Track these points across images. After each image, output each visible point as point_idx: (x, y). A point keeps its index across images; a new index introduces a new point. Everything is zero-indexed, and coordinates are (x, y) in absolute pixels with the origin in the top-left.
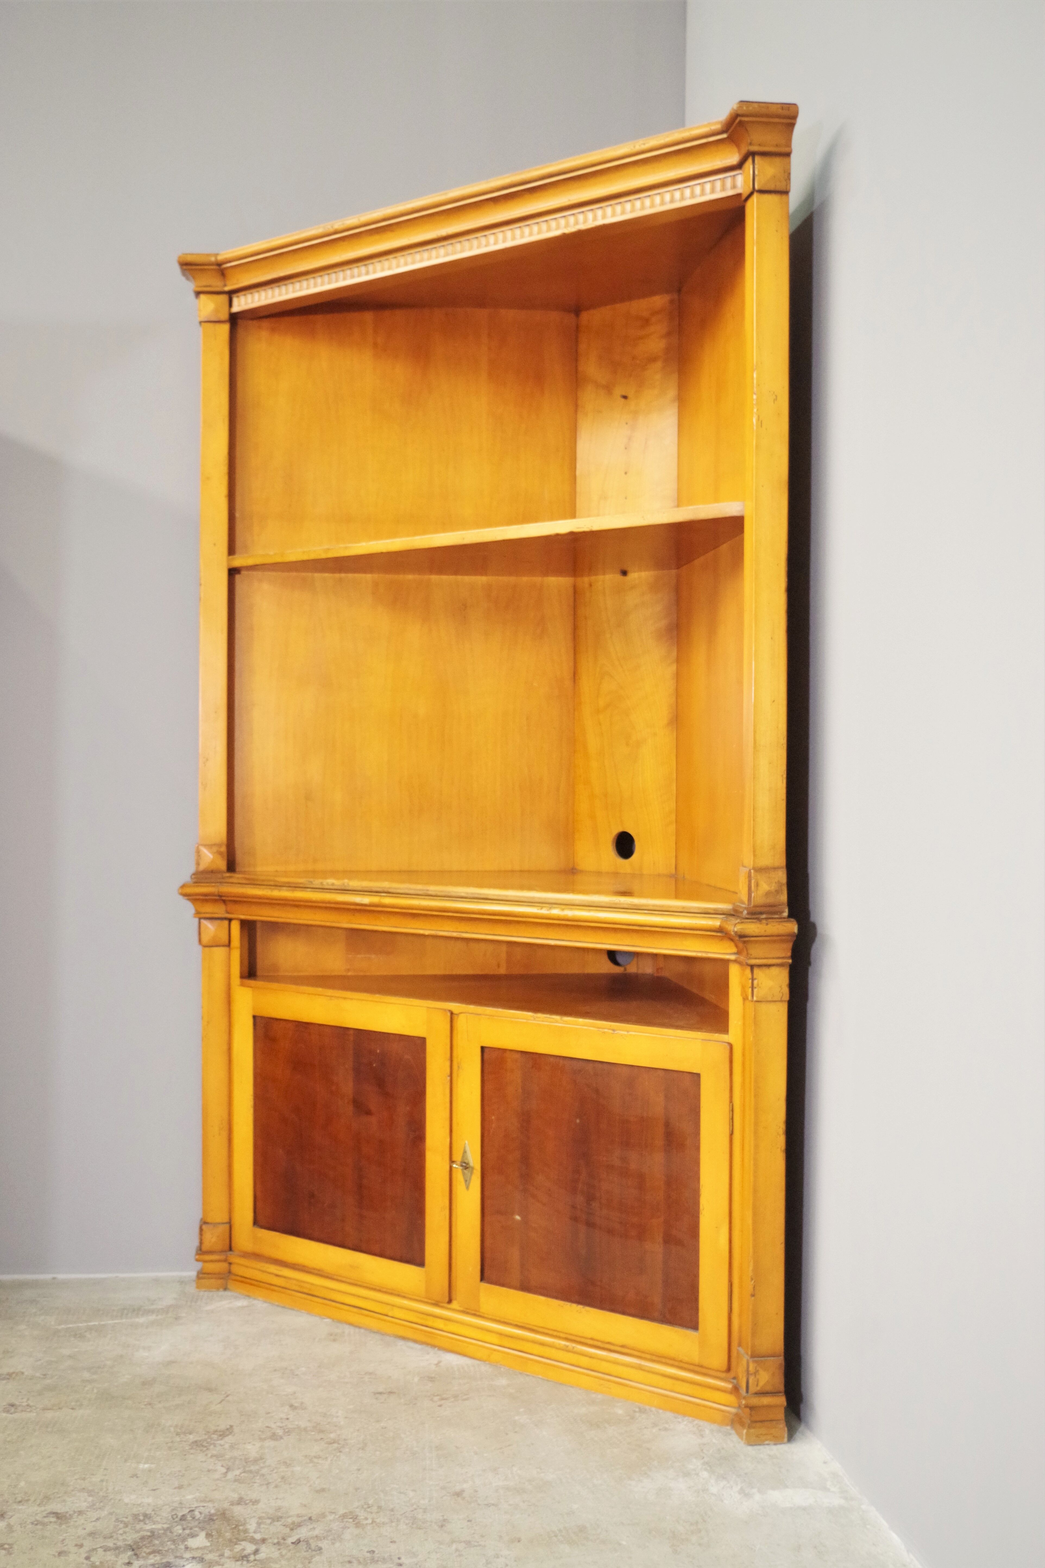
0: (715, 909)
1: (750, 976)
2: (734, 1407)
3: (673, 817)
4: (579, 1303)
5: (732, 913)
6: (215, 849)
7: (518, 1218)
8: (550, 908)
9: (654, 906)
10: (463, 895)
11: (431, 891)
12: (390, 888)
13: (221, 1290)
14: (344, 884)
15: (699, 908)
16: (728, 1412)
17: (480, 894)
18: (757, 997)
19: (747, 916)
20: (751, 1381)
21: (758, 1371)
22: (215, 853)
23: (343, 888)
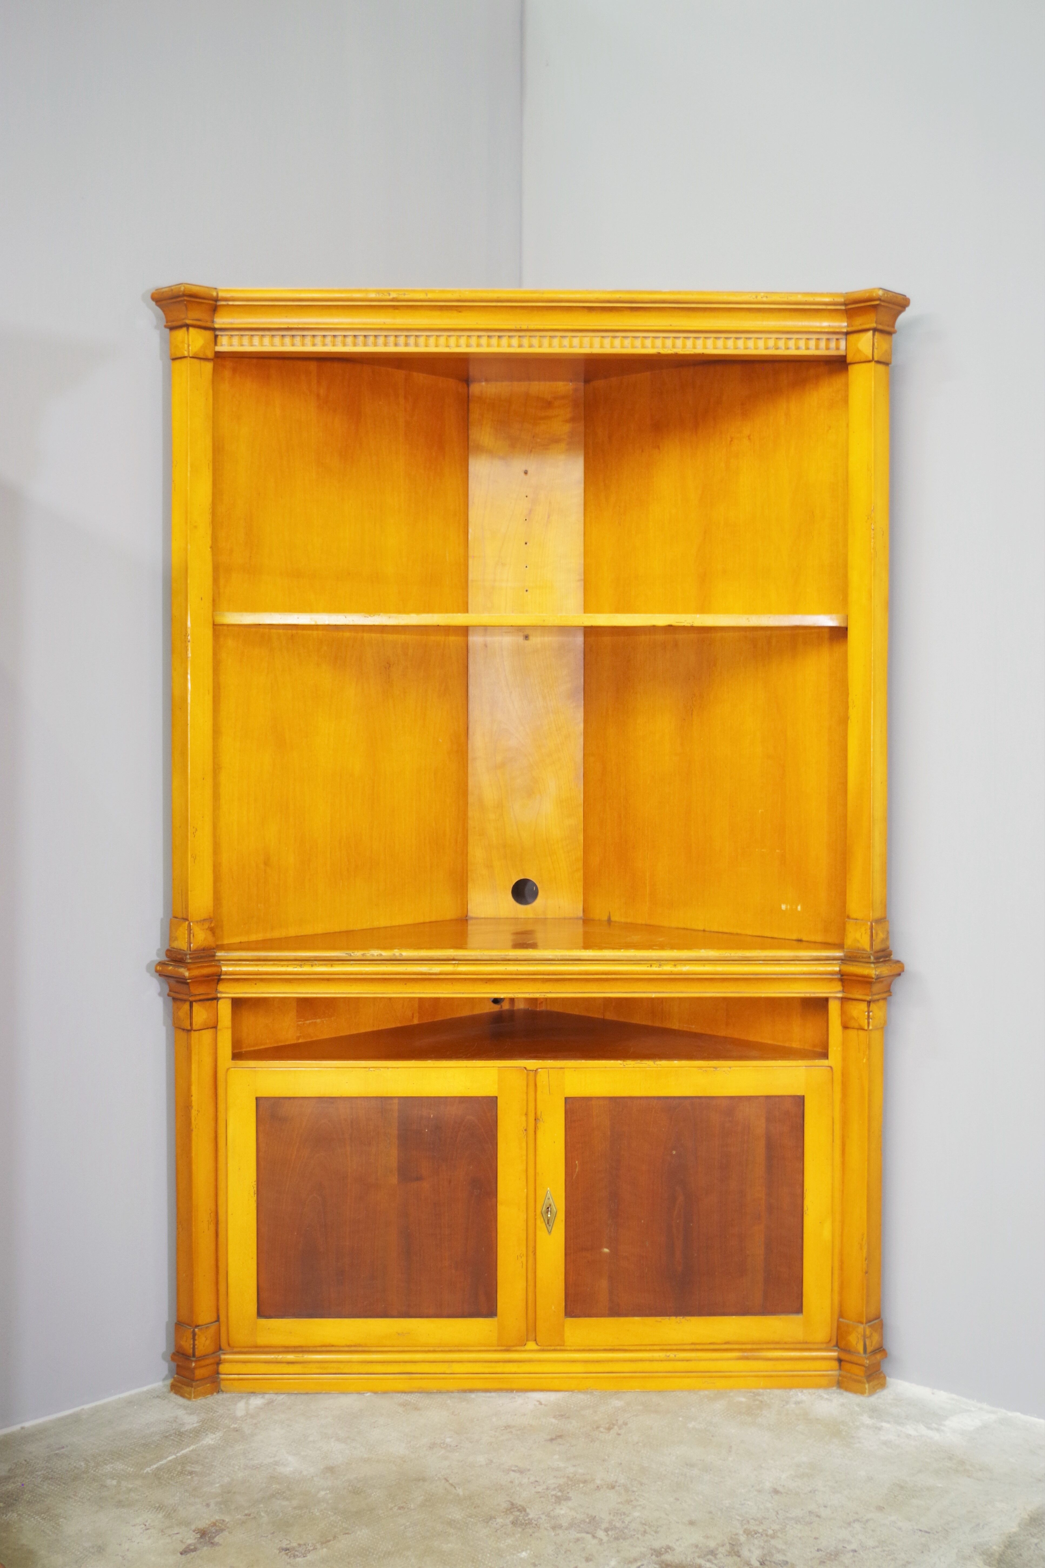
0: (826, 956)
1: (866, 1009)
2: (835, 1370)
3: (580, 864)
4: (676, 1314)
5: (843, 958)
6: (206, 926)
7: (606, 1250)
8: (660, 965)
9: (766, 956)
10: (550, 957)
11: (511, 956)
12: (455, 955)
13: (215, 1394)
14: (394, 955)
15: (811, 956)
16: (832, 1375)
17: (572, 956)
18: (872, 1026)
19: (875, 961)
20: (867, 1343)
21: (872, 1334)
22: (207, 929)
23: (393, 958)
